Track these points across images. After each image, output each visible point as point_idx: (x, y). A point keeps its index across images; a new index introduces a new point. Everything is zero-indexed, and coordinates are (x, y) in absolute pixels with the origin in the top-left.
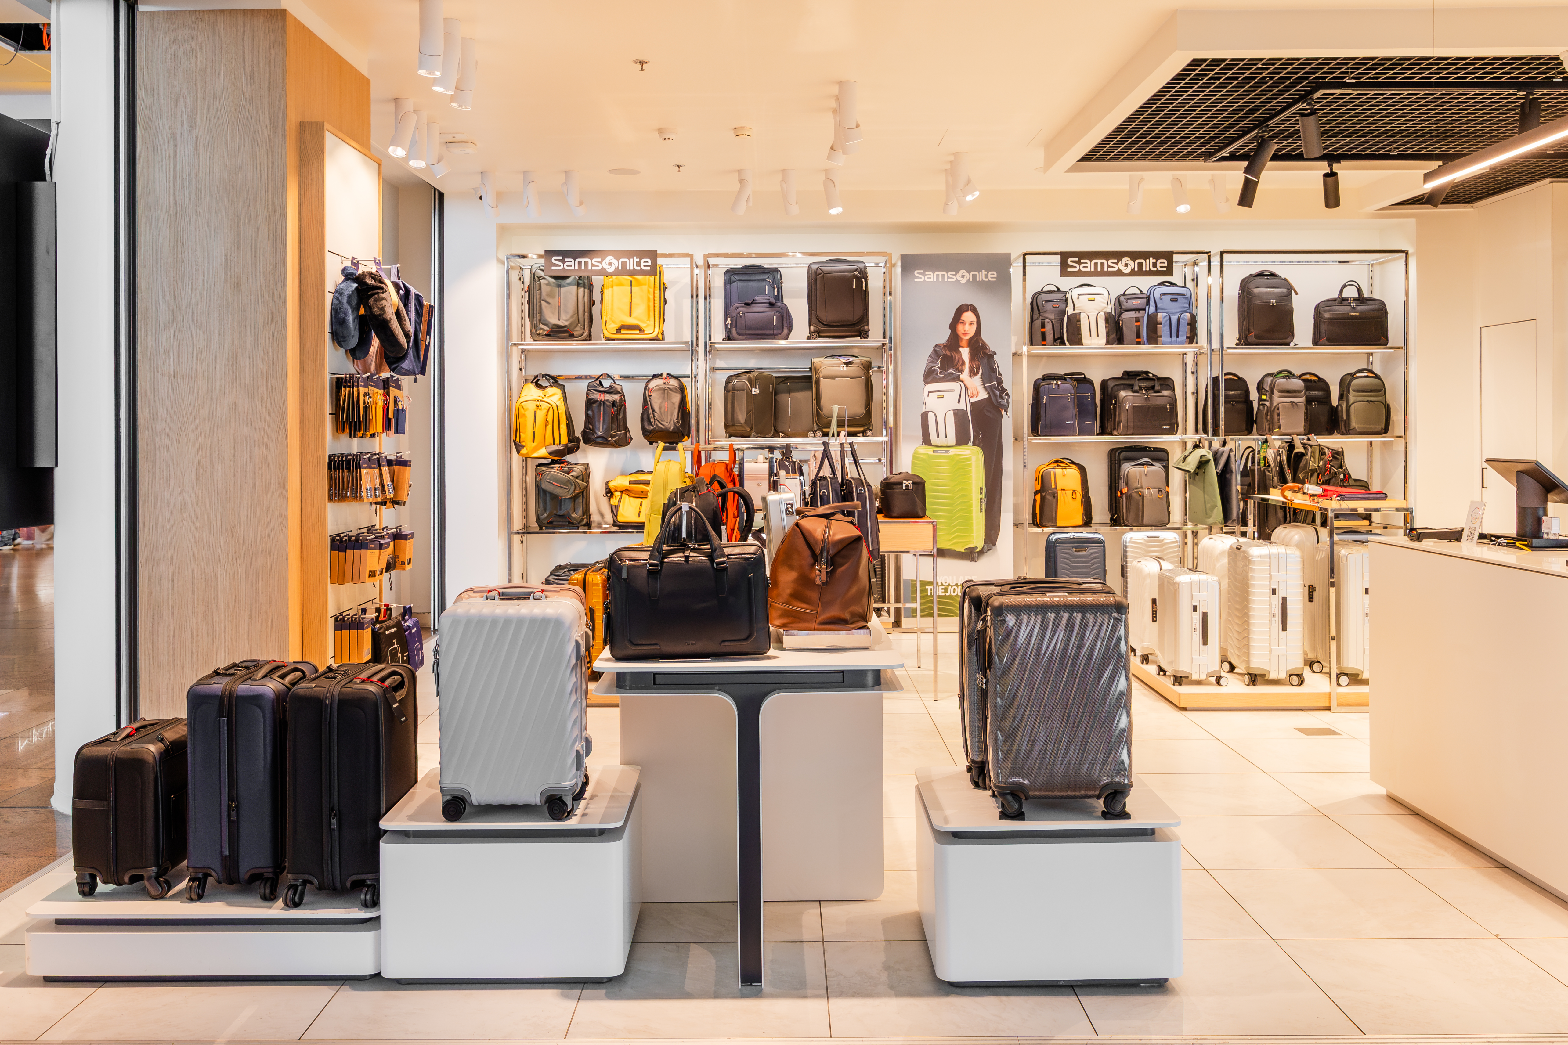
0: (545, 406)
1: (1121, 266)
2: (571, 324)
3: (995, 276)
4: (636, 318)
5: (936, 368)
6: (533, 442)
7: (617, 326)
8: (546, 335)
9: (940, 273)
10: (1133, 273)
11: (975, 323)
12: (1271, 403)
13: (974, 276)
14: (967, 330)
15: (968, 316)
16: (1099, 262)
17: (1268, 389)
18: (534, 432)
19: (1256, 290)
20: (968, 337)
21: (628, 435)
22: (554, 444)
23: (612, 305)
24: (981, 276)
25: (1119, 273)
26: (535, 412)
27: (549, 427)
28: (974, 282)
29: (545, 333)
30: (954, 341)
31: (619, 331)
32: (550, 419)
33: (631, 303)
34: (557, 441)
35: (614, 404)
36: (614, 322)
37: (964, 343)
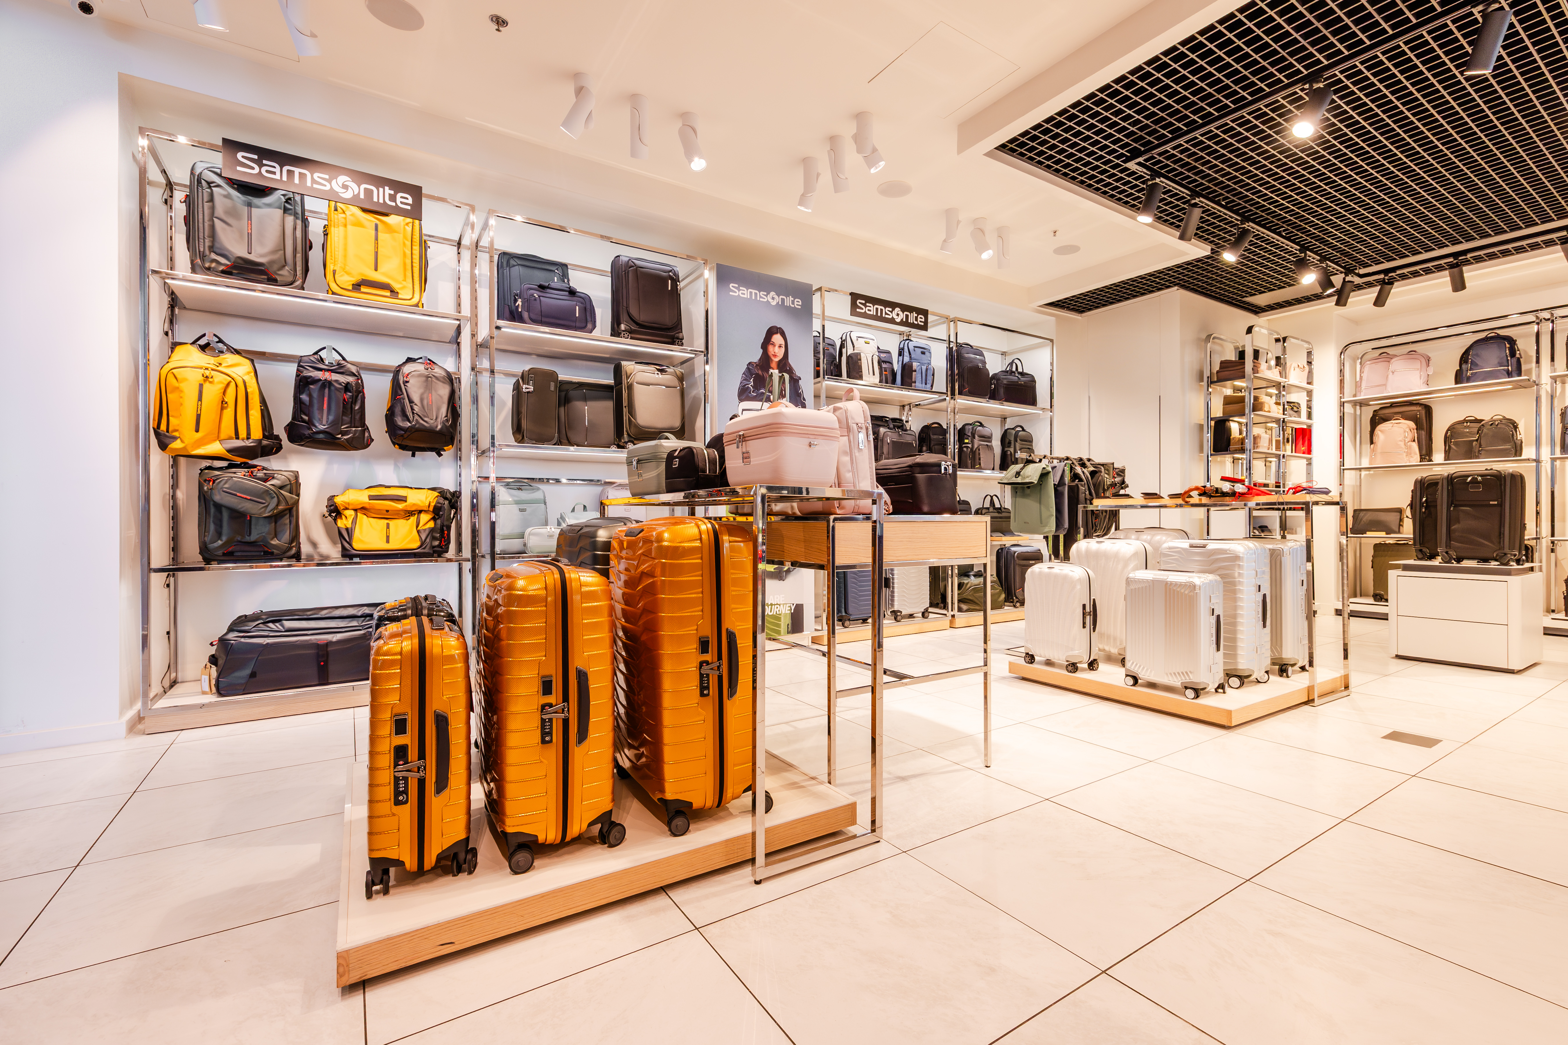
0: (219, 378)
1: (894, 315)
2: (272, 262)
3: (800, 304)
4: (384, 274)
5: (749, 386)
6: (197, 431)
7: (355, 279)
8: (223, 272)
9: (754, 291)
10: (902, 323)
11: (784, 346)
12: (973, 446)
13: (783, 300)
14: (777, 352)
15: (777, 339)
16: (880, 307)
17: (970, 434)
18: (198, 417)
19: (966, 355)
20: (777, 359)
21: (367, 434)
22: (237, 438)
23: (345, 250)
24: (788, 301)
25: (892, 321)
26: (201, 386)
27: (229, 413)
28: (782, 306)
29: (221, 268)
30: (765, 361)
31: (357, 286)
32: (230, 398)
33: (376, 253)
34: (243, 433)
35: (347, 387)
36: (348, 273)
37: (774, 365)
